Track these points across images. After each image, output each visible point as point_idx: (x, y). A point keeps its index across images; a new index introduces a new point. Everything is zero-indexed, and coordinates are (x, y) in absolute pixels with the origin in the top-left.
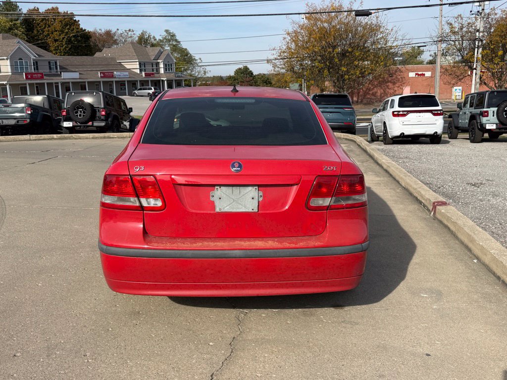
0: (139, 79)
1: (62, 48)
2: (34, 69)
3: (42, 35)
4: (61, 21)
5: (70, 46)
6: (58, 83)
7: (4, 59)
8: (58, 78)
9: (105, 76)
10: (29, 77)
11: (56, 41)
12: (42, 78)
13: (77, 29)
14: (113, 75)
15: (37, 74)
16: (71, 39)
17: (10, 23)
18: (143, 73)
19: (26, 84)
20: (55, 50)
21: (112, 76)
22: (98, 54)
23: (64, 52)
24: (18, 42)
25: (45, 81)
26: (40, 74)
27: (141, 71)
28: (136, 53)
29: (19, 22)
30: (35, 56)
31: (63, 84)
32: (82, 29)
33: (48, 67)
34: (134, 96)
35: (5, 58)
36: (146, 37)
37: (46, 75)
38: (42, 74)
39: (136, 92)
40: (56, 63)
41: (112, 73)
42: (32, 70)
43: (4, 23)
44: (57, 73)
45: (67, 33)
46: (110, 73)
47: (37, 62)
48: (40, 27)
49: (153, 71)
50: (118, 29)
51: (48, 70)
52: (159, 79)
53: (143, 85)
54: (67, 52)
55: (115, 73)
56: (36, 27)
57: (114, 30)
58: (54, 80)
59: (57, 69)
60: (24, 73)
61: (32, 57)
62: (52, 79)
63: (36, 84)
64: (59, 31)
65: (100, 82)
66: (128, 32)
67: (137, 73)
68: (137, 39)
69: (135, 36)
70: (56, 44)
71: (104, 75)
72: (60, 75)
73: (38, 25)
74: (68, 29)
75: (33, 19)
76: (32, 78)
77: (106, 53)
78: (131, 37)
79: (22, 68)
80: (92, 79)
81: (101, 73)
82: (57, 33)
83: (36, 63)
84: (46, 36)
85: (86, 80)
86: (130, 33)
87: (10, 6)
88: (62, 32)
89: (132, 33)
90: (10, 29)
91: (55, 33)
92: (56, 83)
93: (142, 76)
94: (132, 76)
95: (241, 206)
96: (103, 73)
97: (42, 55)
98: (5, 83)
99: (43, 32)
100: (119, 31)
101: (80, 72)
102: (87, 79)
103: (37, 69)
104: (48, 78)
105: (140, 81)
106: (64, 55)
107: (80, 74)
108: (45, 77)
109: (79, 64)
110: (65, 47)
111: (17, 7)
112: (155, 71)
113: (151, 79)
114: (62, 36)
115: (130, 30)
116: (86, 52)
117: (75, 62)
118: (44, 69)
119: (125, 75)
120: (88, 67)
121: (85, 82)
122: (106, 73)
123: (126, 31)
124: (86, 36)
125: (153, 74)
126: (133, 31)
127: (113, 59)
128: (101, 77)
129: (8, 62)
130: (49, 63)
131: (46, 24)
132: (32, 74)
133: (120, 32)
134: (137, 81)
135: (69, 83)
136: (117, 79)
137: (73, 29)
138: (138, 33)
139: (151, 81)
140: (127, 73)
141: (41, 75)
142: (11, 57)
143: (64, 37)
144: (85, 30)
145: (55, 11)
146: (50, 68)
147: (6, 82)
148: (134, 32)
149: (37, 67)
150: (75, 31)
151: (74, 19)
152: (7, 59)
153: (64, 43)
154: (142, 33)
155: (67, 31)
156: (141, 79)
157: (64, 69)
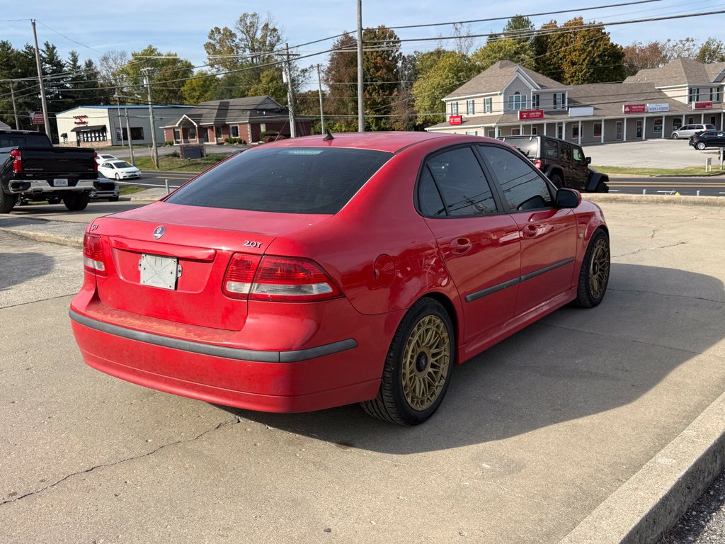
0: (684, 113)
1: (580, 74)
2: (534, 105)
3: (555, 58)
4: (583, 36)
5: (591, 70)
6: (561, 123)
7: (496, 95)
8: (563, 116)
9: (631, 111)
10: (525, 116)
11: (573, 64)
12: (541, 117)
13: (605, 45)
14: (644, 109)
15: (535, 112)
16: (594, 61)
17: (517, 46)
18: (693, 104)
19: (519, 126)
20: (571, 77)
21: (643, 111)
22: (629, 80)
23: (583, 80)
24: (517, 71)
25: (545, 122)
26: (539, 111)
27: (691, 100)
28: (686, 74)
29: (528, 43)
30: (537, 88)
31: (568, 124)
32: (612, 44)
33: (553, 101)
34: (672, 139)
35: (499, 92)
36: (713, 47)
37: (546, 113)
38: (542, 112)
39: (677, 132)
40: (564, 95)
41: (644, 105)
42: (530, 106)
43: (509, 46)
44: (563, 109)
45: (590, 52)
46: (641, 105)
47: (538, 96)
48: (555, 47)
49: (711, 99)
50: (669, 40)
51: (552, 106)
52: (719, 111)
53: (691, 122)
54: (587, 80)
55: (648, 105)
56: (550, 48)
57: (662, 41)
58: (557, 119)
59: (564, 102)
60: (519, 112)
61: (533, 90)
62: (555, 119)
63: (534, 125)
64: (579, 51)
65: (623, 119)
66: (684, 42)
67: (685, 105)
68: (698, 51)
69: (695, 48)
70: (573, 69)
71: (631, 109)
72: (566, 113)
73: (553, 44)
74: (593, 47)
75: (548, 37)
76: (528, 118)
77: (643, 76)
78: (688, 50)
79: (517, 106)
80: (610, 115)
81: (625, 107)
82: (577, 53)
83: (537, 98)
84: (561, 59)
85: (603, 118)
86: (687, 44)
87: (519, 23)
88: (583, 50)
89: (691, 44)
90: (516, 53)
91: (574, 53)
92: (559, 123)
93: (691, 107)
94: (673, 108)
95: (160, 281)
96: (629, 106)
97: (546, 85)
98: (493, 125)
99: (558, 53)
100: (670, 42)
101: (596, 106)
102: (604, 115)
103: (538, 105)
104: (550, 116)
105: (687, 116)
106: (582, 83)
107: (595, 109)
108: (545, 116)
109: (598, 95)
110: (586, 72)
111: (528, 22)
112: (715, 100)
113: (706, 112)
114: (583, 57)
115: (687, 40)
116: (614, 77)
117: (593, 92)
118: (546, 105)
119: (663, 108)
120: (610, 98)
121: (601, 121)
122: (634, 106)
123: (681, 41)
124: (616, 54)
125: (709, 104)
126: (693, 40)
127: (650, 85)
128: (626, 112)
129: (501, 98)
130: (555, 95)
131: (563, 42)
132: (529, 112)
133: (671, 44)
134: (682, 116)
135: (577, 122)
136: (651, 115)
137: (600, 45)
138: (700, 44)
139: (705, 115)
140: (666, 105)
141: (540, 113)
142: (505, 91)
143: (586, 58)
144: (617, 45)
145: (578, 22)
146: (555, 103)
147: (495, 124)
148: (694, 42)
149: (538, 102)
150: (601, 49)
151: (603, 31)
152: (501, 94)
153: (584, 67)
154: (708, 43)
155: (590, 49)
156: (688, 113)
157: (574, 103)
